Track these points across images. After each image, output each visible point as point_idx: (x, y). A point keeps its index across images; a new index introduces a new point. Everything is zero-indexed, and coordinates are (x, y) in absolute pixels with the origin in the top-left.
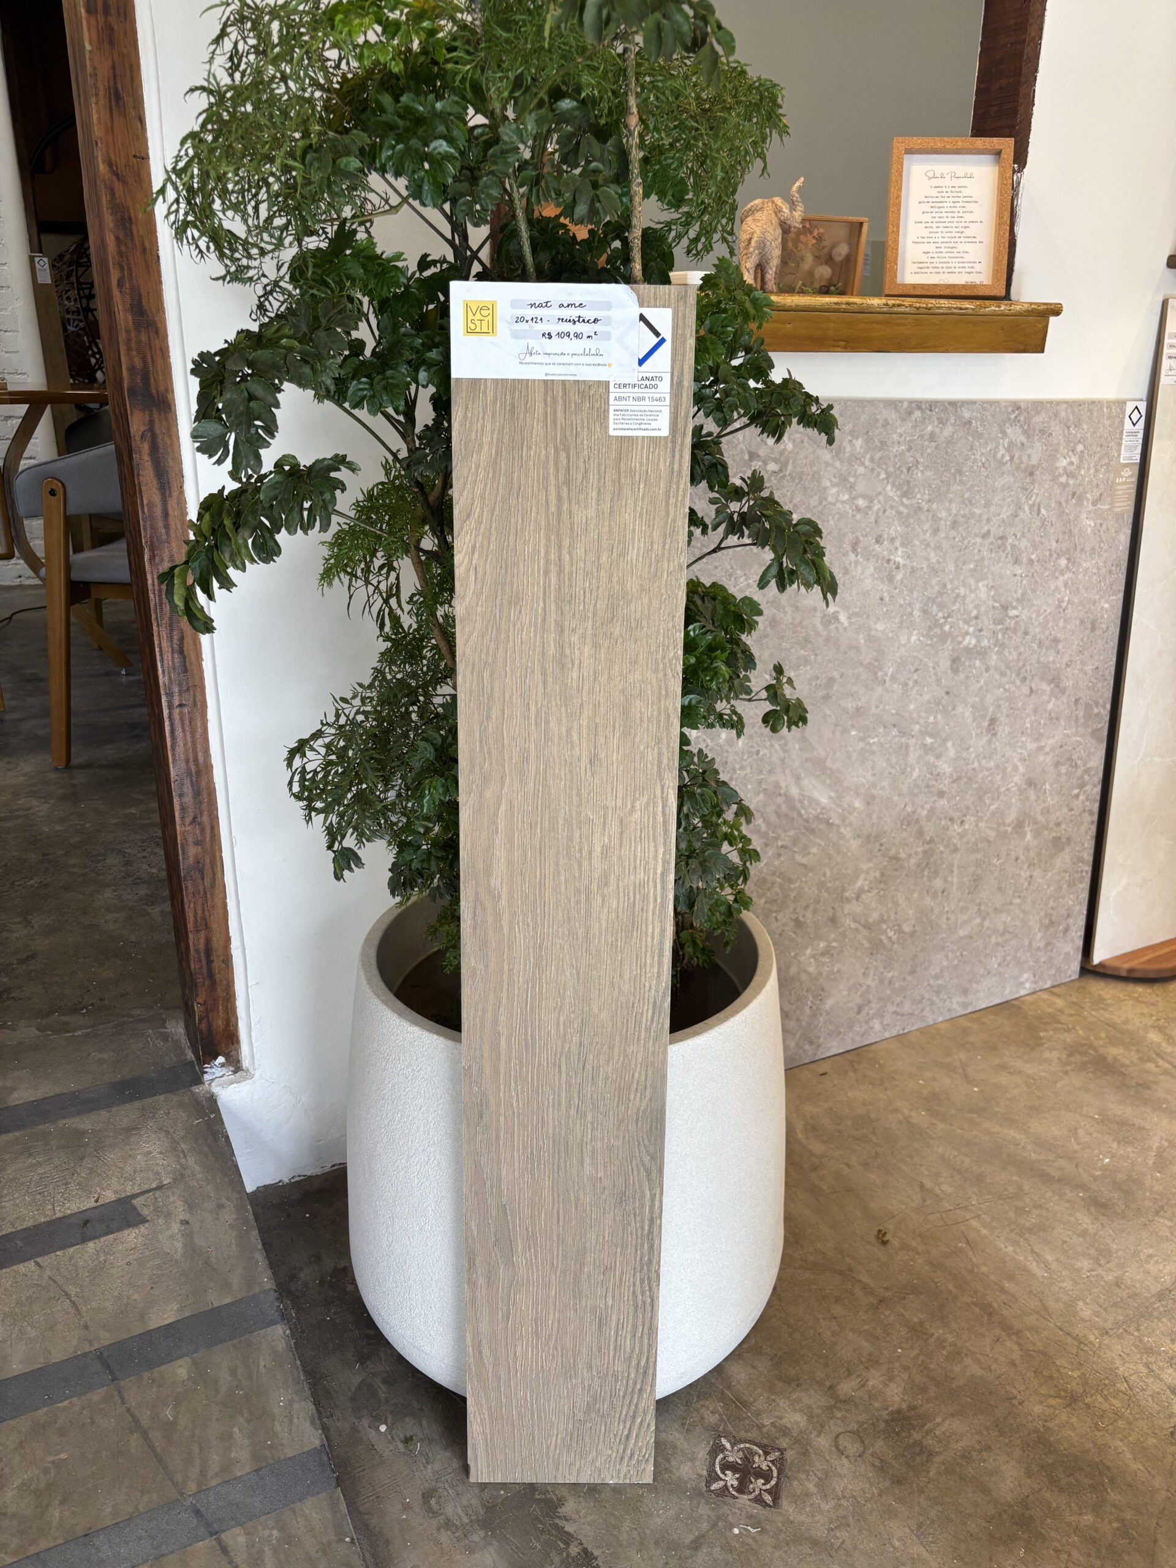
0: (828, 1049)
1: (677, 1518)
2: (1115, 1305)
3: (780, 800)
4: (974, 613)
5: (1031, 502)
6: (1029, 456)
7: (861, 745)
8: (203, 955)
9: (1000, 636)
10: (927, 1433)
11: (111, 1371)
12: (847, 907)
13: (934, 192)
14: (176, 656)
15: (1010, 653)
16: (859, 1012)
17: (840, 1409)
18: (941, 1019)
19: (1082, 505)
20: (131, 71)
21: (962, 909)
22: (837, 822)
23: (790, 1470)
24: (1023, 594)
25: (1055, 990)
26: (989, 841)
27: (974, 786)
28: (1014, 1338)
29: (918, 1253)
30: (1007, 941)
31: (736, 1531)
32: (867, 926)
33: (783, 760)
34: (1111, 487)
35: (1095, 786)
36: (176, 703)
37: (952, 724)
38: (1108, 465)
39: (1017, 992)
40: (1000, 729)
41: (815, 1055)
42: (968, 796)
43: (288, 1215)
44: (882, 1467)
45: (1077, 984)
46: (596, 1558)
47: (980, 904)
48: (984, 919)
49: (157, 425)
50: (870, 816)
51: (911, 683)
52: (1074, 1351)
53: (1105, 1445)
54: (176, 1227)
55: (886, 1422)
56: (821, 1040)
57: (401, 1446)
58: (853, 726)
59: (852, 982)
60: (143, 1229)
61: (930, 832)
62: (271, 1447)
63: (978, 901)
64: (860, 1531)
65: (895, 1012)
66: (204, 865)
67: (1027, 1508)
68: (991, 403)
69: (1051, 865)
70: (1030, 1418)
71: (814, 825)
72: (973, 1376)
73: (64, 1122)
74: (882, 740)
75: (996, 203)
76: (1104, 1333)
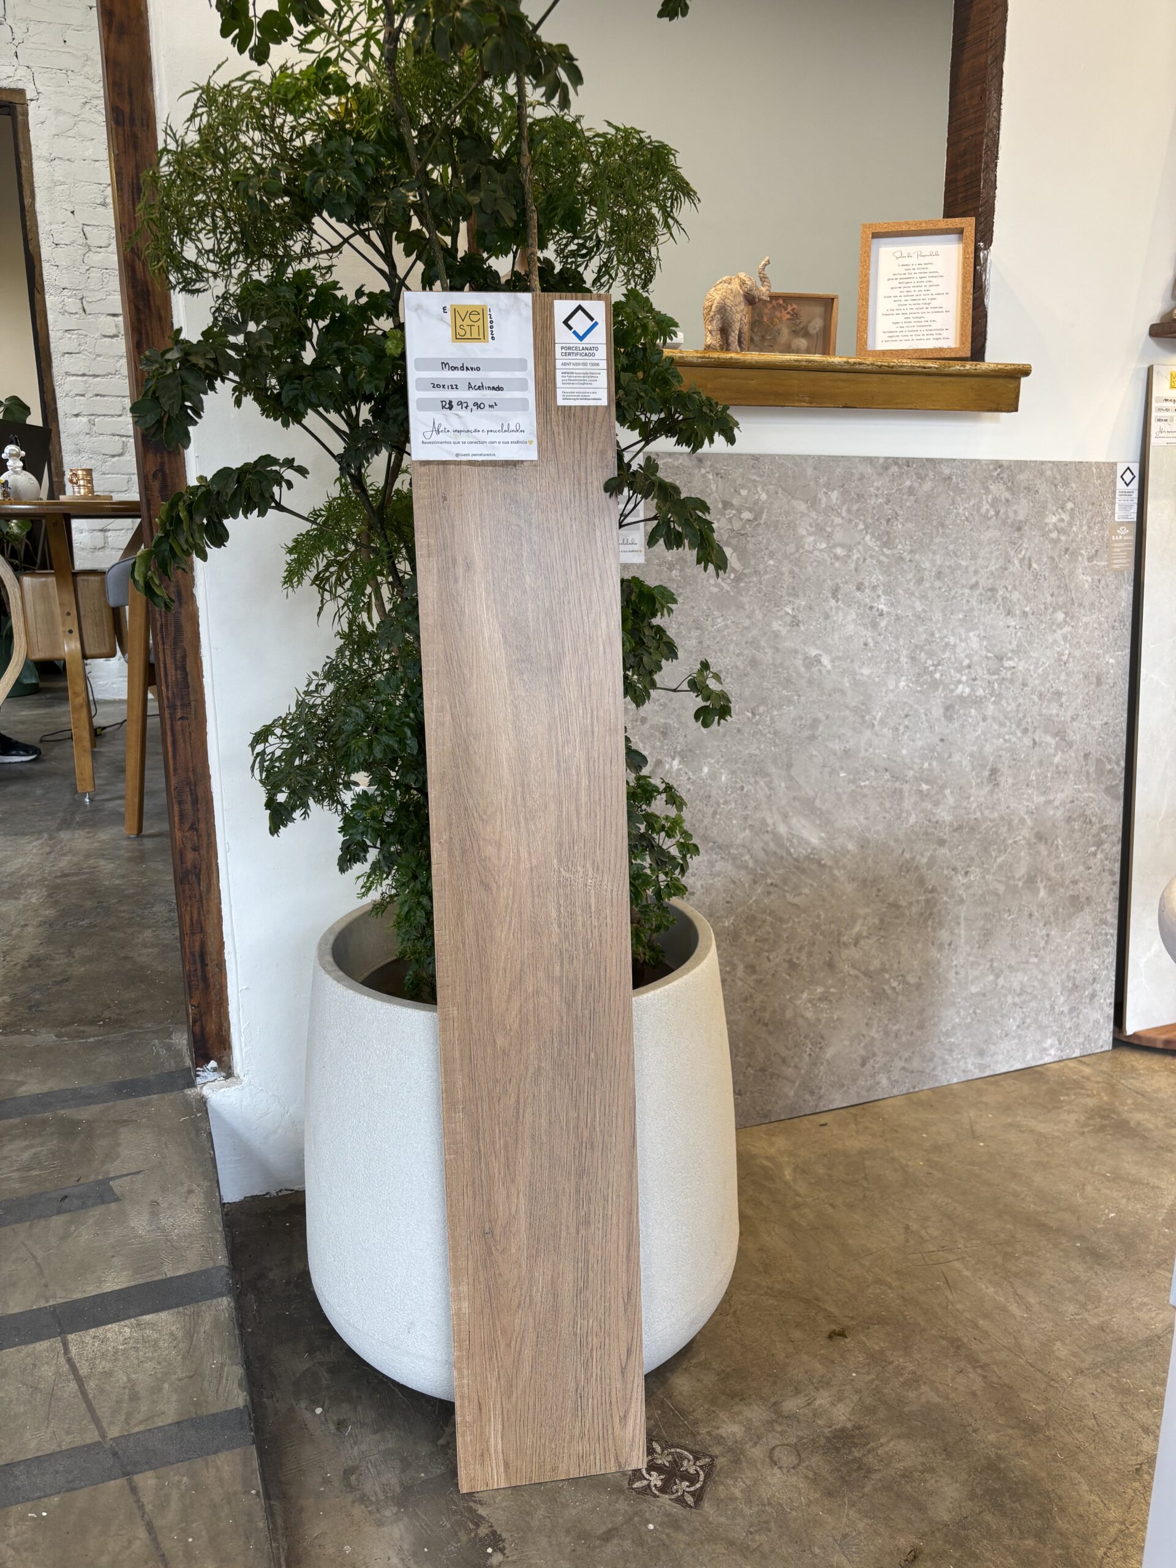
0: (832, 1101)
1: (593, 1511)
2: (1097, 1347)
3: (767, 837)
4: (966, 662)
5: (1021, 556)
6: (1015, 512)
7: (852, 787)
8: (198, 960)
9: (996, 686)
10: (869, 1451)
11: (60, 1325)
12: (846, 953)
13: (902, 270)
14: (179, 672)
15: (1008, 703)
16: (863, 1064)
17: (781, 1424)
18: (955, 1081)
19: (1077, 560)
21: (973, 964)
22: (829, 863)
23: (718, 1475)
24: (1019, 646)
25: (1084, 1059)
26: (997, 894)
27: (978, 837)
28: (979, 1371)
29: (891, 1288)
30: (1025, 1002)
31: (651, 1527)
32: (867, 974)
33: (769, 797)
34: (1108, 545)
35: (1114, 845)
36: (179, 715)
37: (949, 772)
38: (1102, 522)
39: (1041, 1058)
40: (1002, 780)
41: (817, 1106)
42: (971, 847)
43: (269, 1224)
44: (815, 1480)
45: (1109, 1055)
46: (504, 1541)
47: (992, 960)
48: (998, 976)
50: (864, 859)
51: (902, 729)
52: (1043, 1386)
53: (1060, 1476)
54: (146, 1208)
55: (828, 1439)
56: (822, 1091)
57: (332, 1427)
58: (842, 768)
59: (854, 1032)
60: (114, 1207)
61: (932, 880)
62: (196, 1403)
63: (989, 957)
64: (780, 1537)
65: (903, 1068)
66: (200, 870)
67: (964, 1528)
68: (972, 461)
69: (1070, 924)
70: (983, 1445)
71: (806, 865)
72: (928, 1402)
73: (62, 1112)
74: (874, 784)
75: (960, 276)
76: (1080, 1371)
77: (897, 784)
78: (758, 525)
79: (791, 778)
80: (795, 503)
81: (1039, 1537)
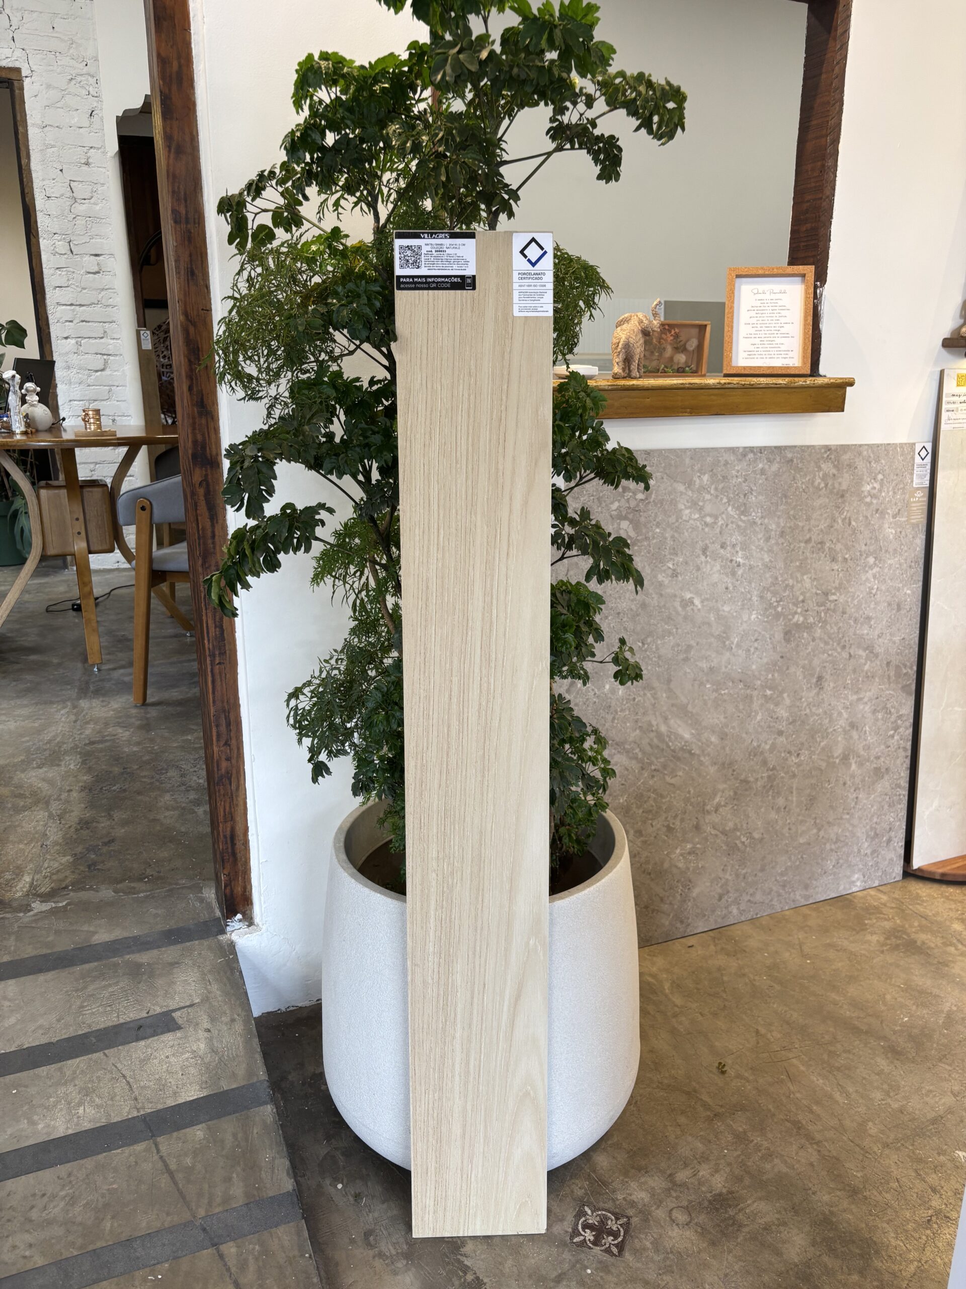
0: (697, 927)
1: (547, 1260)
2: (897, 1126)
3: (652, 735)
4: (801, 598)
5: (843, 516)
6: (840, 484)
7: (715, 695)
8: (229, 841)
9: (823, 614)
10: (740, 1211)
11: (151, 1131)
12: (708, 818)
13: (758, 304)
14: (217, 629)
15: (831, 628)
16: (720, 899)
17: (676, 1191)
18: (787, 908)
19: (885, 517)
20: (202, 257)
21: (802, 821)
22: (698, 752)
23: (634, 1231)
24: (841, 584)
25: (882, 888)
26: (821, 770)
27: (807, 727)
28: (815, 1147)
29: (748, 1081)
30: (839, 848)
31: (589, 1271)
32: (724, 833)
33: (653, 706)
34: (908, 505)
35: (906, 729)
36: (217, 662)
37: (787, 681)
38: (903, 488)
39: (850, 888)
40: (826, 684)
41: (685, 932)
42: (802, 735)
43: (283, 1034)
44: (703, 1232)
45: (900, 884)
46: (485, 1284)
47: (816, 818)
48: (819, 830)
49: (209, 477)
50: (724, 748)
51: (752, 650)
52: (861, 1158)
53: (875, 1226)
54: (202, 1034)
55: (710, 1201)
56: (690, 921)
57: (351, 1199)
58: (708, 681)
59: (713, 876)
60: (179, 1034)
61: (772, 761)
62: (258, 1189)
63: (814, 816)
64: (681, 1277)
65: (749, 901)
66: (232, 775)
67: (809, 1268)
68: (808, 447)
69: (873, 789)
70: (819, 1204)
71: (680, 754)
72: (779, 1172)
73: (128, 957)
74: (731, 692)
75: (803, 311)
76: (886, 1145)
78: (649, 502)
79: (670, 690)
80: (675, 485)
81: (861, 1273)
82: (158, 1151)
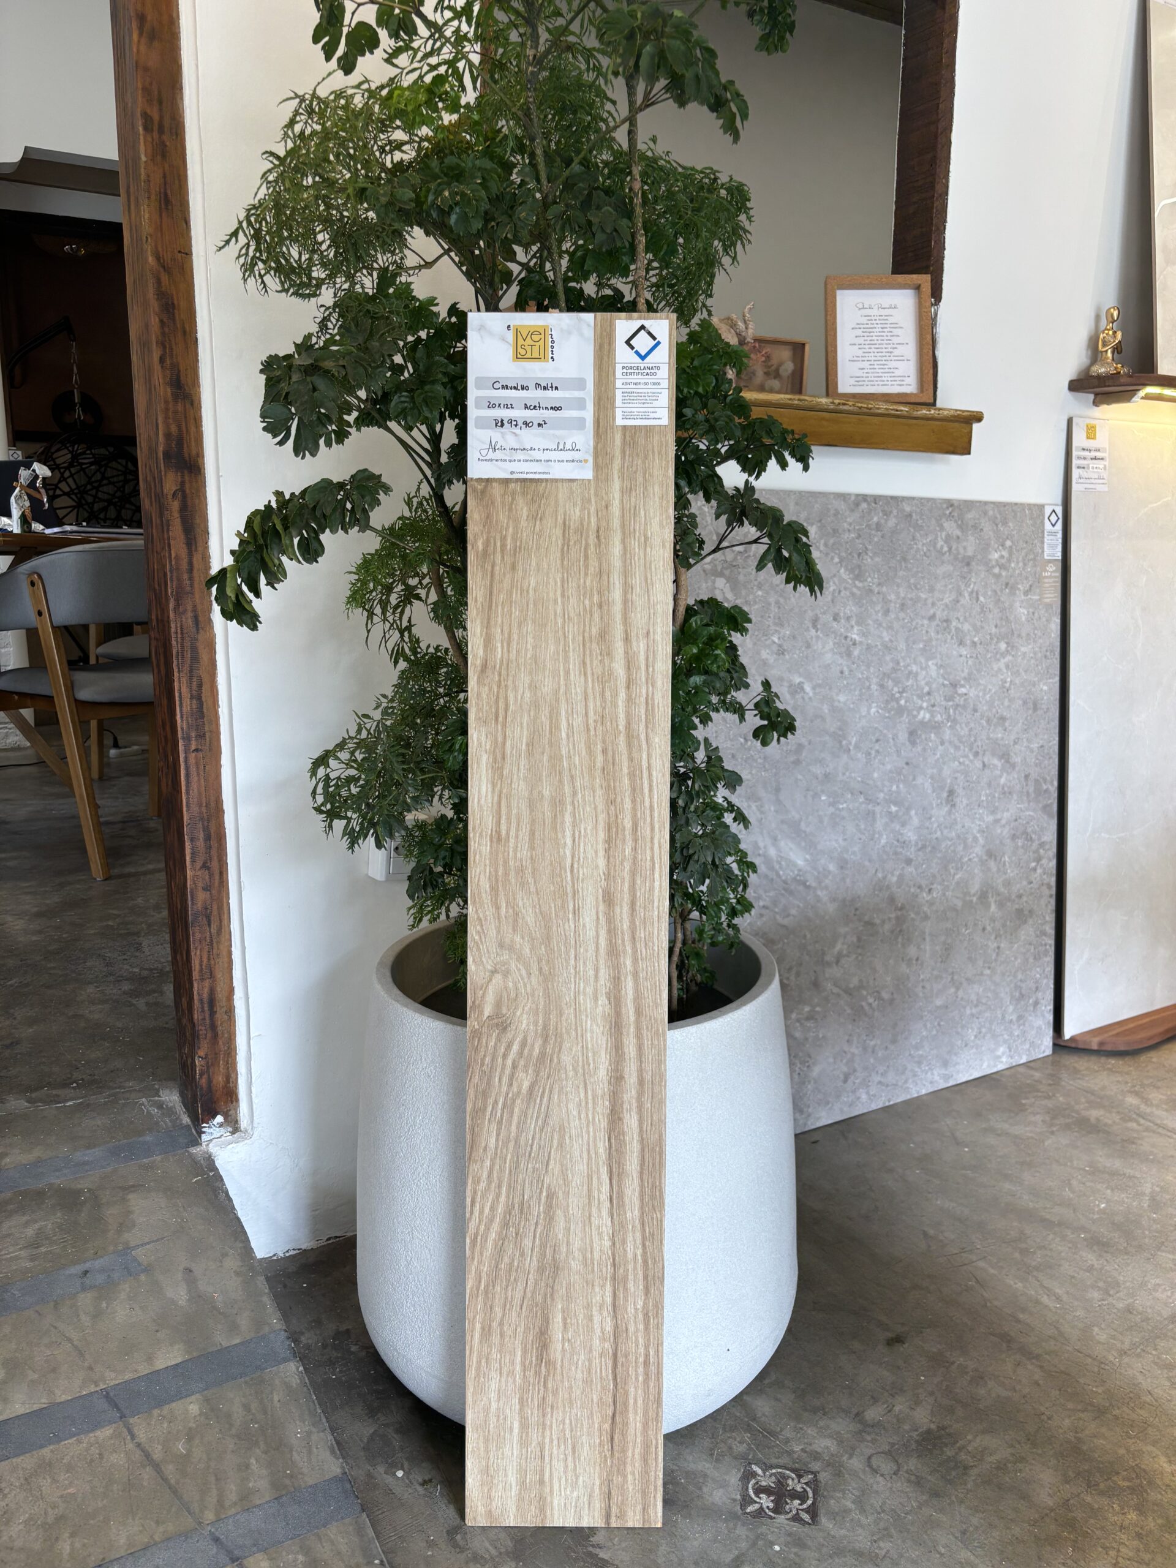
0: (818, 1119)
1: (715, 1541)
2: (1130, 1328)
4: (926, 689)
5: (970, 590)
6: (965, 548)
7: (832, 810)
8: (206, 1008)
9: (951, 712)
10: (960, 1449)
11: (119, 1409)
12: (828, 972)
13: (864, 320)
14: (194, 701)
15: (962, 729)
16: (845, 1081)
17: (869, 1434)
18: (924, 1092)
19: (1015, 594)
20: (180, 181)
21: (937, 977)
22: (814, 884)
23: (826, 1489)
24: (970, 674)
25: (1032, 1064)
26: (956, 910)
27: (939, 855)
28: (1035, 1361)
29: (929, 1292)
30: (980, 1012)
31: (777, 1548)
32: (848, 992)
33: (760, 821)
34: (1039, 580)
35: (1050, 860)
36: (193, 747)
37: (914, 794)
38: (1034, 560)
39: (995, 1066)
40: (958, 800)
42: (933, 865)
43: (285, 1286)
44: (918, 1482)
45: (1052, 1059)
47: (953, 973)
48: (958, 989)
49: (187, 486)
50: (843, 879)
51: (873, 752)
52: (1096, 1370)
53: (1139, 1451)
54: (178, 1275)
55: (917, 1441)
57: (420, 1489)
58: (823, 791)
59: (837, 1049)
61: (901, 898)
62: (291, 1476)
63: (950, 970)
64: (904, 1542)
65: (880, 1083)
66: (211, 911)
67: (1070, 1511)
68: (929, 500)
69: (1016, 936)
70: (1060, 1431)
71: (793, 886)
72: (998, 1397)
74: (851, 806)
75: (919, 328)
76: (1123, 1353)
77: (870, 807)
79: (778, 802)
81: (1140, 1509)
82: (133, 1437)
